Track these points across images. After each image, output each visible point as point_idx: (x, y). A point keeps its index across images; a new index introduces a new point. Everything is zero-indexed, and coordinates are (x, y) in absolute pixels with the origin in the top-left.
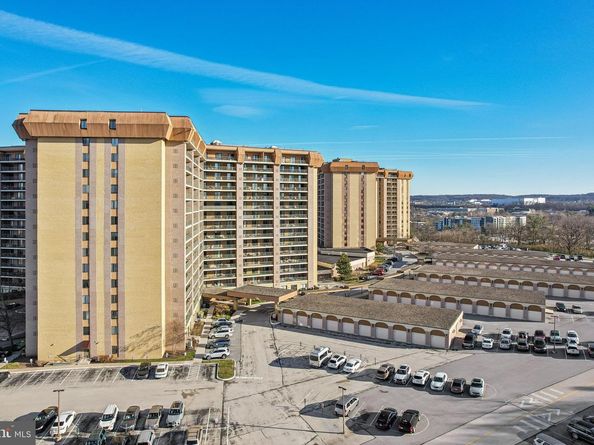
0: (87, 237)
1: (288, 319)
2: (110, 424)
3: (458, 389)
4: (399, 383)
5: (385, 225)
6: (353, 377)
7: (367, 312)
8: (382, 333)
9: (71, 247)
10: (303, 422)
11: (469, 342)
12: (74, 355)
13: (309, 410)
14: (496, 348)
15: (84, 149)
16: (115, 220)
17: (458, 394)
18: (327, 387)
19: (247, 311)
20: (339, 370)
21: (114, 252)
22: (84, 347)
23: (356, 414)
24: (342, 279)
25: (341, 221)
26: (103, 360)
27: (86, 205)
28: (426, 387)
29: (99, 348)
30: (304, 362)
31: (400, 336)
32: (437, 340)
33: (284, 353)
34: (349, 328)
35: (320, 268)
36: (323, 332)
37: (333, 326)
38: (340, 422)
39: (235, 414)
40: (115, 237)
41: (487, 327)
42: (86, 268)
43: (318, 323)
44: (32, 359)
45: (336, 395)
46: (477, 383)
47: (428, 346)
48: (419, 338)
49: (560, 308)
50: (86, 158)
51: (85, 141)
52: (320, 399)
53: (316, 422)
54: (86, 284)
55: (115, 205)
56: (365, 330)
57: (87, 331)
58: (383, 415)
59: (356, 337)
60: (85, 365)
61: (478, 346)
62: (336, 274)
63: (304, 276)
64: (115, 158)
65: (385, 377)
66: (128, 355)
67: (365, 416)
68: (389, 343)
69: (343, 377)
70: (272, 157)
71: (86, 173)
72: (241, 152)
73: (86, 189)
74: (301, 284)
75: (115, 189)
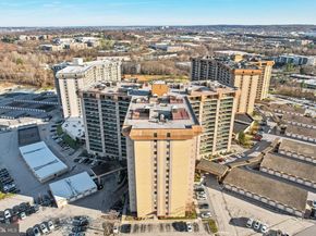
0: (156, 177)
1: (228, 187)
8: (272, 204)
12: (151, 216)
15: (155, 144)
16: (168, 171)
20: (259, 230)
22: (155, 213)
24: (241, 143)
26: (164, 218)
27: (156, 165)
29: (161, 214)
33: (233, 215)
34: (256, 197)
40: (168, 177)
42: (156, 187)
47: (293, 215)
51: (155, 141)
54: (156, 193)
55: (168, 165)
56: (264, 201)
57: (156, 208)
60: (156, 221)
62: (236, 138)
63: (226, 148)
64: (168, 147)
66: (172, 216)
68: (274, 209)
70: (217, 96)
71: (156, 153)
72: (203, 97)
73: (156, 159)
74: (224, 151)
75: (168, 159)
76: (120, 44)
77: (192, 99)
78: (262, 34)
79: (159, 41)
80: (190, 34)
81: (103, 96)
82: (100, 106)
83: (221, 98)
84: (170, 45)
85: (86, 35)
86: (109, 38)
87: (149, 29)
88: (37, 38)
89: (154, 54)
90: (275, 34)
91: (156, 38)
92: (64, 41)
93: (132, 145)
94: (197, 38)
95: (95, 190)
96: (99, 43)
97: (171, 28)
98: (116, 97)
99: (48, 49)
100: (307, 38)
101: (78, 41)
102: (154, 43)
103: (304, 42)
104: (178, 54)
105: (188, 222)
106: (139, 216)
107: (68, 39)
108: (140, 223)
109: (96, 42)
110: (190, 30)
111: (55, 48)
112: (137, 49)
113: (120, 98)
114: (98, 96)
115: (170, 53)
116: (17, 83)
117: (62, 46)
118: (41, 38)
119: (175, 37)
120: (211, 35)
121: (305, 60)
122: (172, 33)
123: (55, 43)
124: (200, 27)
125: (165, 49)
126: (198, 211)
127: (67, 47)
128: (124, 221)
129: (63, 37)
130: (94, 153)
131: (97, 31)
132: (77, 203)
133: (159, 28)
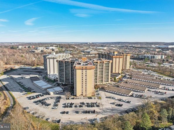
0: (82, 81)
1: (107, 90)
2: (90, 104)
3: (128, 102)
4: (121, 101)
5: (124, 66)
6: (116, 100)
7: (118, 90)
8: (120, 94)
9: (81, 82)
10: (110, 105)
11: (132, 96)
12: (81, 96)
13: (111, 104)
14: (135, 97)
15: (82, 71)
16: (86, 79)
17: (128, 103)
18: (113, 101)
19: (100, 88)
20: (114, 99)
21: (86, 83)
22: (82, 95)
23: (116, 104)
24: (114, 81)
25: (115, 67)
26: (85, 96)
27: (82, 78)
28: (125, 102)
29: (84, 95)
30: (110, 98)
31: (123, 94)
32: (127, 95)
33: (107, 96)
34: (115, 93)
35: (111, 79)
36: (112, 93)
37: (113, 92)
38: (114, 105)
39: (103, 103)
40: (86, 81)
41: (136, 93)
42: (82, 85)
43: (111, 91)
44: (76, 96)
45: (114, 102)
46: (130, 102)
47: (126, 96)
48: (125, 95)
49: (149, 90)
50: (82, 72)
51: (82, 70)
52: (112, 102)
53: (112, 105)
54: (82, 87)
55: (86, 78)
56: (118, 93)
57: (82, 93)
58: (119, 105)
59: (116, 94)
60: (82, 97)
61: (133, 96)
62: (113, 80)
63: (108, 81)
64: (86, 72)
65: (120, 100)
66: (87, 96)
67: (117, 104)
68: (121, 95)
69: (115, 100)
70: (103, 62)
71: (82, 74)
72: (99, 62)
73: (82, 76)
74: (107, 83)
75: (86, 76)
76: (68, 50)
77: (95, 62)
78: (138, 46)
79: (87, 49)
80: (102, 46)
81: (65, 62)
82: (64, 65)
83: (105, 63)
84: (92, 51)
85: (51, 46)
86: (62, 47)
87: (82, 44)
88: (27, 47)
89: (84, 55)
90: (145, 46)
91: (85, 48)
92: (41, 49)
93: (76, 72)
94: (105, 48)
95: (62, 91)
96: (57, 50)
97: (93, 43)
98: (70, 62)
99: (33, 52)
100: (159, 48)
101: (47, 49)
102: (84, 50)
103: (157, 50)
104: (95, 54)
105: (93, 97)
106: (77, 96)
107: (42, 48)
108: (77, 97)
109: (56, 49)
110: (102, 45)
111: (36, 51)
112: (76, 52)
113: (71, 62)
114: (64, 62)
115: (91, 54)
116: (23, 65)
117: (40, 50)
118: (29, 47)
119: (94, 47)
120: (112, 47)
121: (154, 57)
122: (93, 46)
123: (36, 49)
124: (108, 43)
125: (89, 52)
126: (96, 95)
127: (42, 51)
128: (72, 97)
129: (39, 47)
130: (61, 83)
131: (56, 44)
132: (57, 94)
133: (87, 43)
